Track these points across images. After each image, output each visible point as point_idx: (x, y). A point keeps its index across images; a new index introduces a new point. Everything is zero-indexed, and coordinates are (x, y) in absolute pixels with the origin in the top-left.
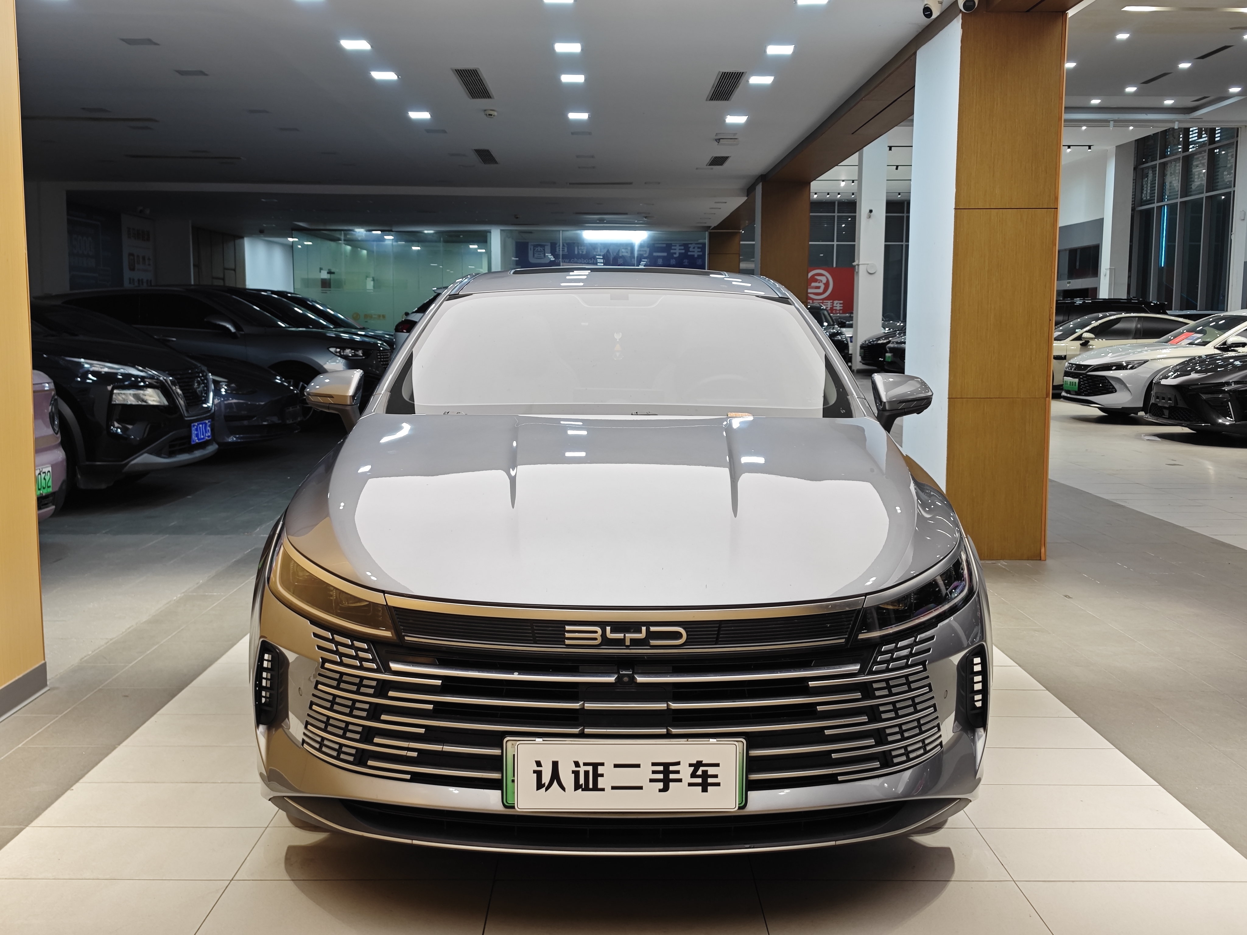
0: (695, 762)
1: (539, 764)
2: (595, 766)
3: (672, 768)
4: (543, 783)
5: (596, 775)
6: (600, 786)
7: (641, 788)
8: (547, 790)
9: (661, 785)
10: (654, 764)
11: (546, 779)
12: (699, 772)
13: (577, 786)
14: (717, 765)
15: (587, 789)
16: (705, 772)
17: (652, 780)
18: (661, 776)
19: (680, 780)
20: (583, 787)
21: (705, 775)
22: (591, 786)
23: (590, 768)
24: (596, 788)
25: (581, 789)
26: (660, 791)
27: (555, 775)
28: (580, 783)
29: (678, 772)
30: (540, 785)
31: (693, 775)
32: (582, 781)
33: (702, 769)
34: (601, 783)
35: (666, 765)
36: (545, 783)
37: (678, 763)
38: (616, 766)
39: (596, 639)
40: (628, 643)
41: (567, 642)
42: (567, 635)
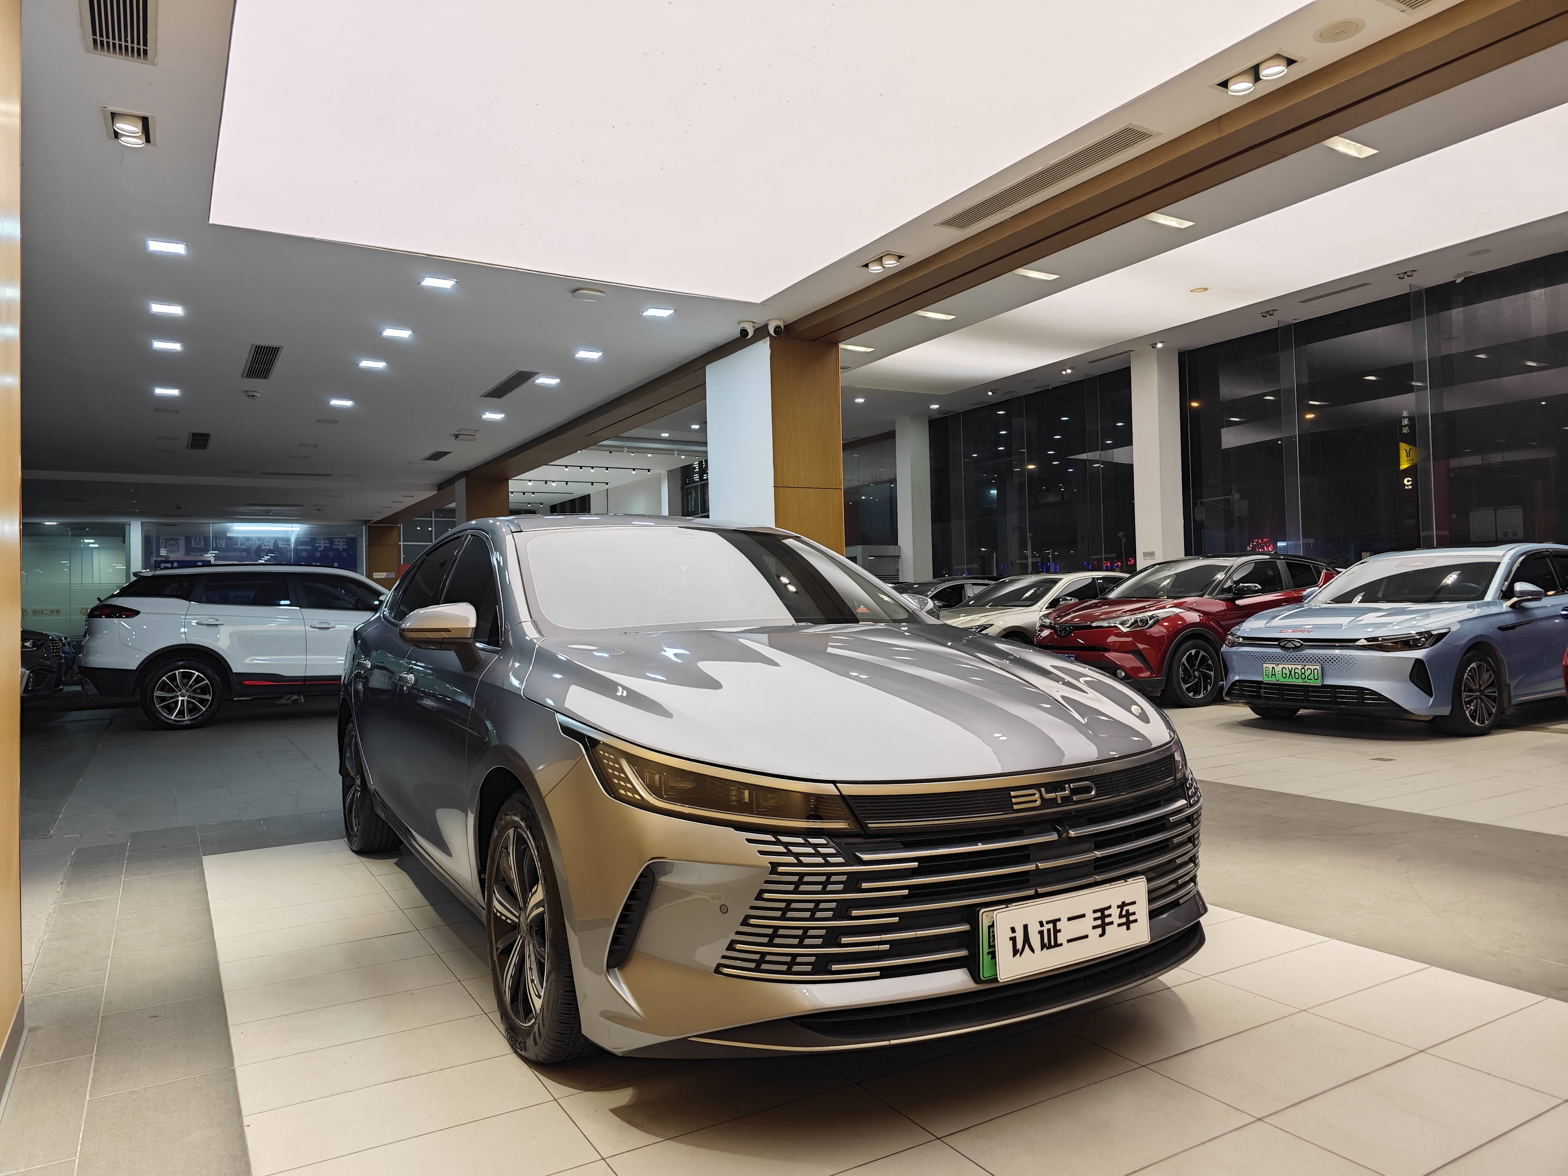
0: (1120, 904)
1: (1013, 930)
2: (1054, 922)
3: (1107, 912)
4: (1017, 949)
5: (1057, 931)
6: (1059, 943)
7: (1086, 937)
8: (1021, 955)
9: (1099, 930)
10: (1095, 912)
11: (1019, 946)
12: (1124, 913)
13: (1043, 946)
14: (1134, 903)
15: (1050, 947)
16: (1127, 911)
17: (1094, 927)
18: (1099, 922)
19: (1112, 923)
20: (1047, 945)
21: (1128, 914)
22: (1053, 944)
23: (1051, 926)
24: (1057, 945)
25: (1045, 948)
26: (1101, 936)
27: (1026, 940)
28: (1045, 943)
29: (1110, 915)
30: (1015, 952)
31: (1121, 916)
32: (1046, 941)
33: (1125, 908)
34: (1061, 938)
35: (1102, 910)
36: (1019, 949)
37: (1110, 907)
38: (1070, 919)
39: (1036, 801)
40: (1059, 801)
41: (1015, 807)
42: (1014, 800)
